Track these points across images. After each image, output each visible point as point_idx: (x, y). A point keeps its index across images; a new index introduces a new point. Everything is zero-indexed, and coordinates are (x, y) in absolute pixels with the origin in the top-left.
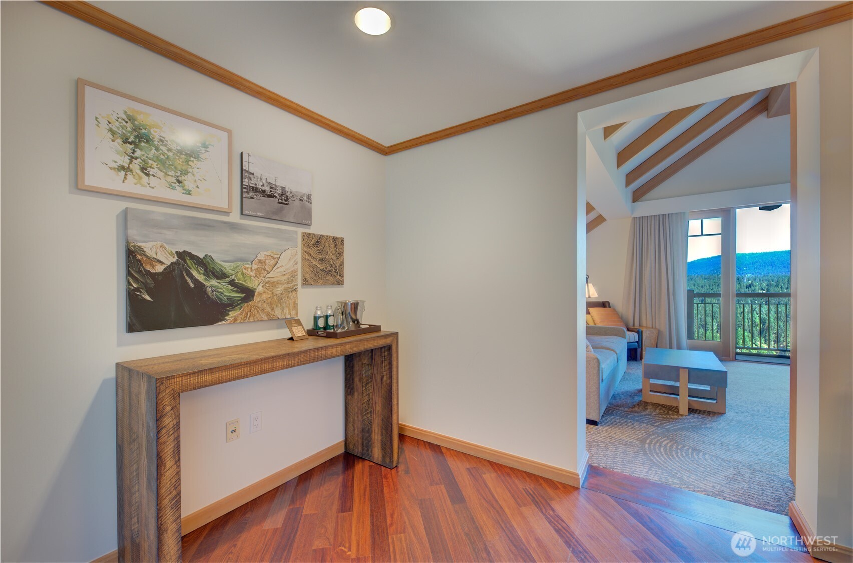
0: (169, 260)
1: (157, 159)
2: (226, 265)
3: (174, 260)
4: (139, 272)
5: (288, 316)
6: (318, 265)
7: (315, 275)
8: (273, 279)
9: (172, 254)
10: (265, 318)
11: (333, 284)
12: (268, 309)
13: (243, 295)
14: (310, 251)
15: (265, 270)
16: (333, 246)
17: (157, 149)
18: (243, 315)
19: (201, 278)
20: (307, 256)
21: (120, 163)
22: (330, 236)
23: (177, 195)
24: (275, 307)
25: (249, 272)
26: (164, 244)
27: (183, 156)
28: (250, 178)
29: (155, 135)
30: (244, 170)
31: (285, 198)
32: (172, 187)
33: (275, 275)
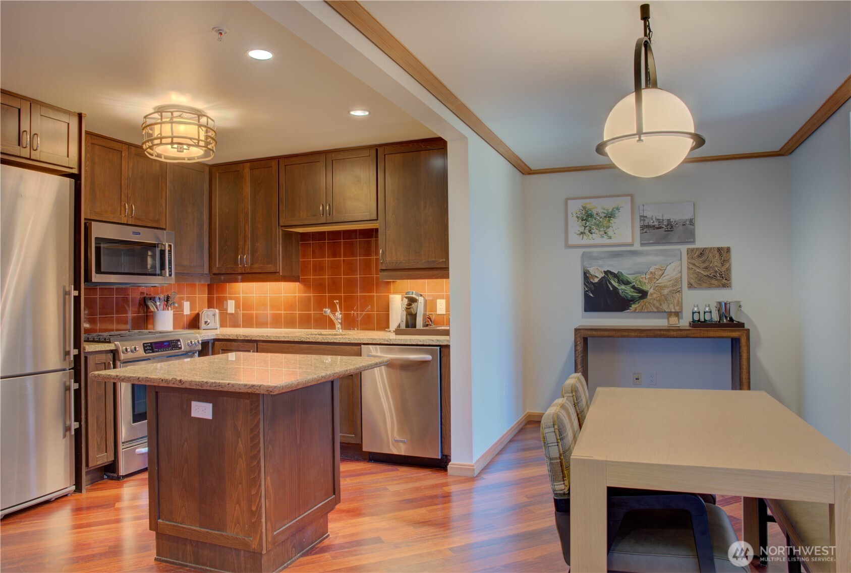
0: (600, 275)
1: (596, 224)
2: (629, 276)
3: (603, 276)
4: (588, 282)
5: (673, 310)
6: (702, 272)
7: (699, 280)
8: (661, 285)
9: (602, 272)
10: (656, 310)
11: (718, 287)
12: (657, 304)
13: (640, 295)
14: (694, 262)
15: (655, 278)
16: (717, 255)
17: (595, 219)
18: (641, 307)
19: (616, 285)
20: (691, 266)
21: (581, 231)
22: (714, 248)
23: (605, 241)
24: (662, 303)
25: (644, 280)
26: (599, 268)
27: (607, 219)
28: (644, 220)
29: (594, 212)
30: (641, 216)
31: (670, 227)
32: (602, 237)
33: (662, 281)
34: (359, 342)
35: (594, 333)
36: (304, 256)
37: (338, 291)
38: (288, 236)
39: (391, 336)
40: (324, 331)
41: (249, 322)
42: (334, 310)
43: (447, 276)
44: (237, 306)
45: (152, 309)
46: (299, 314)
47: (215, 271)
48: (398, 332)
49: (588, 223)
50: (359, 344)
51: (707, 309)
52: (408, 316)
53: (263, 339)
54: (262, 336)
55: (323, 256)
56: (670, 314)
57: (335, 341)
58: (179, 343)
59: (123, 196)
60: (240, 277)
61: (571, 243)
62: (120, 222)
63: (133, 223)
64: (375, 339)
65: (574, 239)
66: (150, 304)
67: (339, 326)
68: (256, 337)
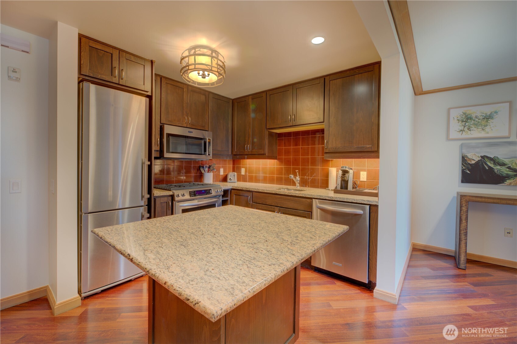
0: (477, 159)
1: (474, 124)
2: (505, 160)
3: (480, 159)
4: (466, 163)
9: (479, 157)
13: (516, 173)
17: (474, 120)
18: (515, 182)
19: (492, 165)
21: (461, 129)
23: (482, 135)
26: (476, 154)
27: (485, 120)
29: (474, 116)
32: (480, 132)
34: (311, 197)
36: (280, 145)
37: (298, 165)
38: (271, 135)
39: (331, 194)
40: (289, 187)
41: (251, 180)
42: (295, 175)
43: (378, 157)
44: (246, 172)
45: (203, 172)
46: (276, 177)
47: (234, 153)
48: (336, 191)
49: (467, 124)
50: (312, 198)
52: (342, 182)
53: (255, 190)
54: (255, 189)
55: (290, 146)
57: (296, 195)
58: (211, 191)
59: (184, 112)
60: (246, 156)
61: (451, 137)
62: (182, 126)
63: (190, 127)
64: (322, 196)
65: (455, 135)
66: (201, 169)
67: (298, 185)
68: (252, 189)
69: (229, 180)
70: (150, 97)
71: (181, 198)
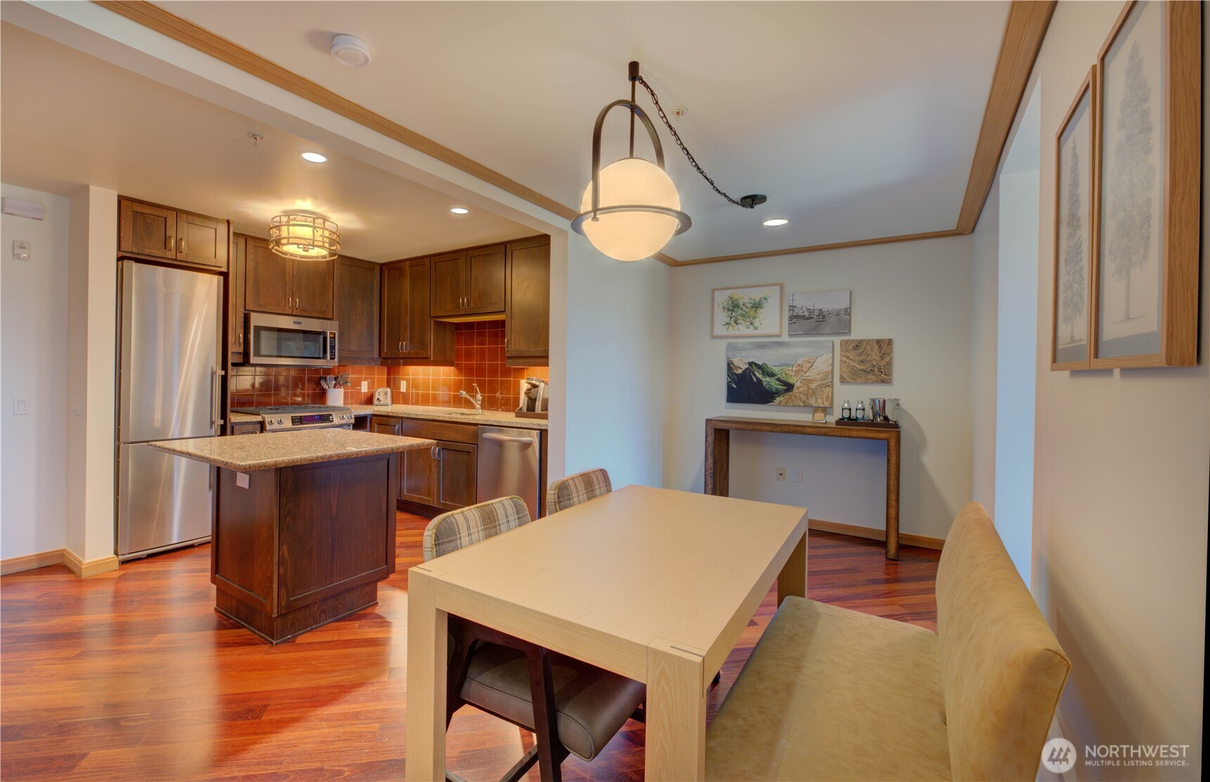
0: (744, 367)
1: (743, 315)
2: (775, 368)
3: (747, 367)
4: (731, 373)
5: (822, 406)
6: (857, 366)
7: (854, 375)
8: (809, 378)
9: (746, 363)
10: (802, 404)
11: (876, 382)
12: (804, 398)
13: (786, 388)
14: (848, 354)
15: (802, 371)
16: (876, 348)
17: (742, 310)
18: (786, 400)
19: (760, 376)
20: (845, 359)
21: (726, 321)
22: (872, 340)
23: (751, 331)
24: (810, 397)
25: (790, 373)
26: (743, 359)
27: (754, 309)
28: (793, 310)
29: (741, 303)
30: (790, 306)
31: (822, 317)
32: (748, 328)
33: (811, 374)
34: (476, 422)
35: (738, 426)
36: (457, 343)
37: (483, 375)
38: (438, 324)
42: (472, 393)
43: (546, 364)
44: (408, 387)
45: (324, 388)
46: (454, 395)
47: (384, 355)
48: (518, 414)
49: (734, 314)
50: (478, 425)
51: (860, 406)
52: (530, 400)
53: (406, 416)
54: (405, 414)
55: (473, 344)
56: (816, 409)
57: (459, 421)
58: (331, 417)
59: (287, 291)
60: (402, 361)
61: (716, 333)
62: (283, 313)
63: (298, 315)
64: (489, 421)
65: (720, 330)
66: (323, 383)
67: (478, 406)
68: (401, 414)
69: (376, 402)
70: (225, 275)
71: (276, 426)
